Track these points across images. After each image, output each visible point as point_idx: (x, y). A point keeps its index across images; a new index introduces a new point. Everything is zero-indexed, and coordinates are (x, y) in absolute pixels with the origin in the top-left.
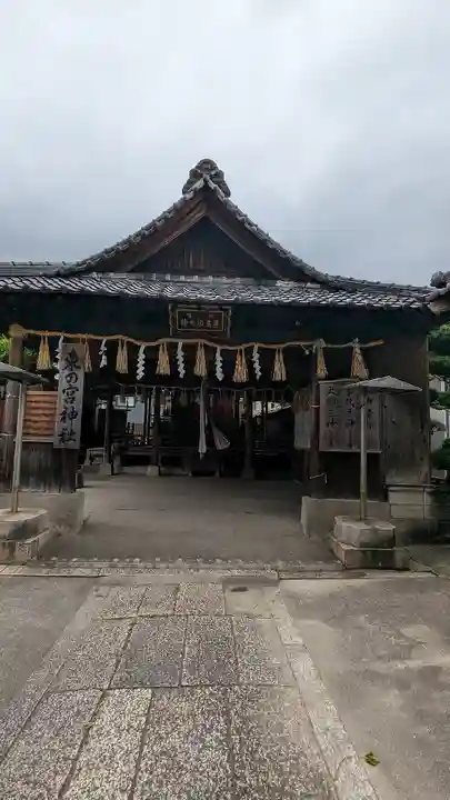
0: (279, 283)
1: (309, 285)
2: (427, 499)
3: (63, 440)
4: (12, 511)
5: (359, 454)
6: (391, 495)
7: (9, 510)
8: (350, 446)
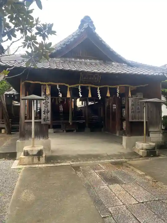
0: (113, 63)
1: (123, 64)
2: (161, 135)
3: (44, 121)
4: (33, 147)
5: (143, 122)
6: (150, 134)
7: (32, 146)
8: (139, 119)
